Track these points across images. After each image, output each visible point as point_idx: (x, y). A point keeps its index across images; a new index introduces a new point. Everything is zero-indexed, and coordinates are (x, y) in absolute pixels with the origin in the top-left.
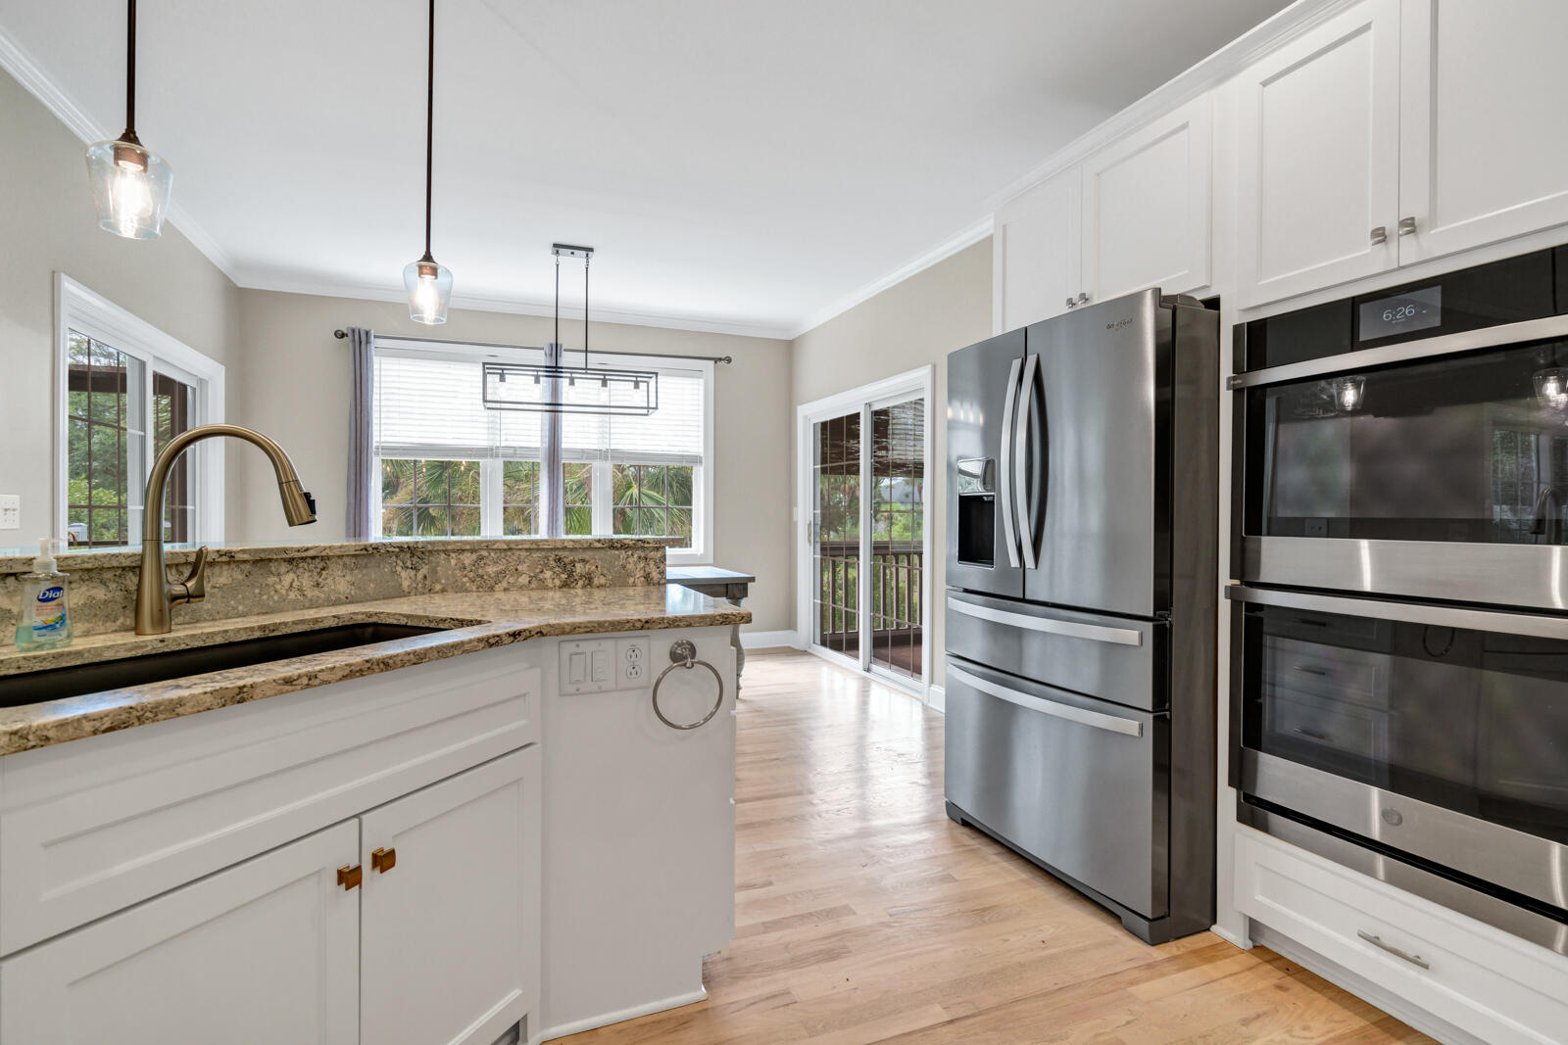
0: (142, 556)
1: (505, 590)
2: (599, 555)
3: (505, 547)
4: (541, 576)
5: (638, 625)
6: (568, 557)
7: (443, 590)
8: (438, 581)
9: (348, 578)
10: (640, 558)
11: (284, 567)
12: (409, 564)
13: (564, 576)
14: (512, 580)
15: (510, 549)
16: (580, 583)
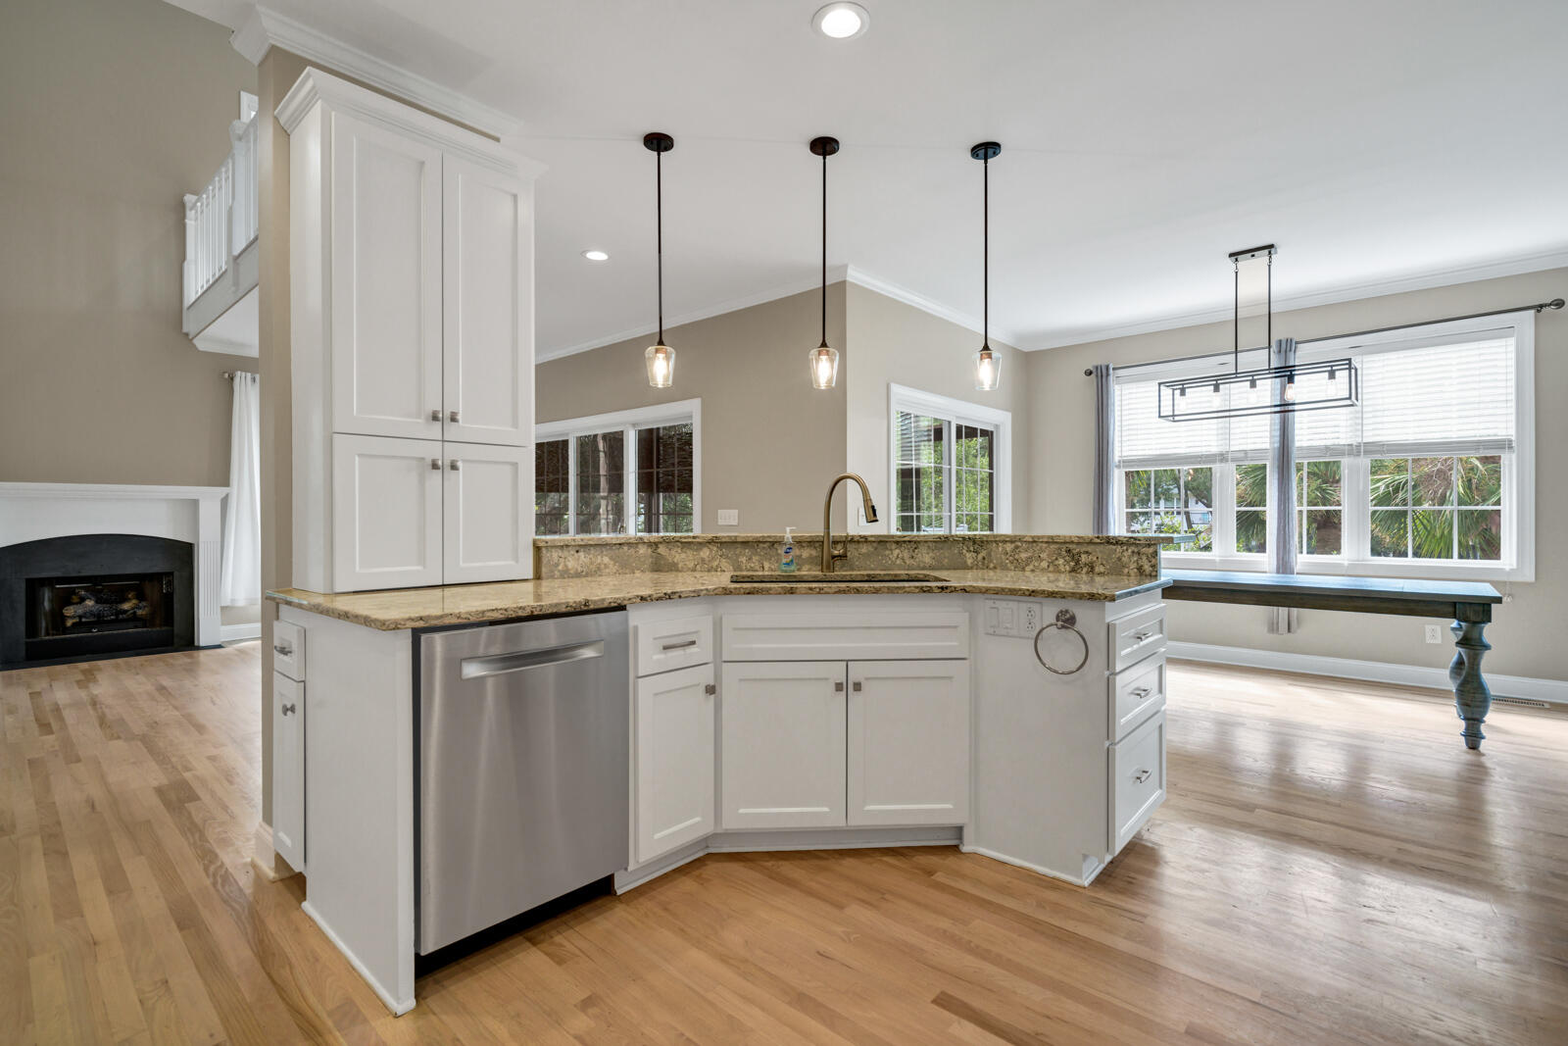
0: (823, 537)
1: (1033, 571)
2: (1099, 548)
3: (1031, 540)
4: (1057, 562)
6: (1076, 549)
7: (995, 568)
8: (991, 561)
9: (931, 554)
10: (1133, 552)
11: (894, 546)
12: (972, 549)
13: (1072, 564)
14: (1036, 564)
15: (1035, 542)
16: (1085, 570)
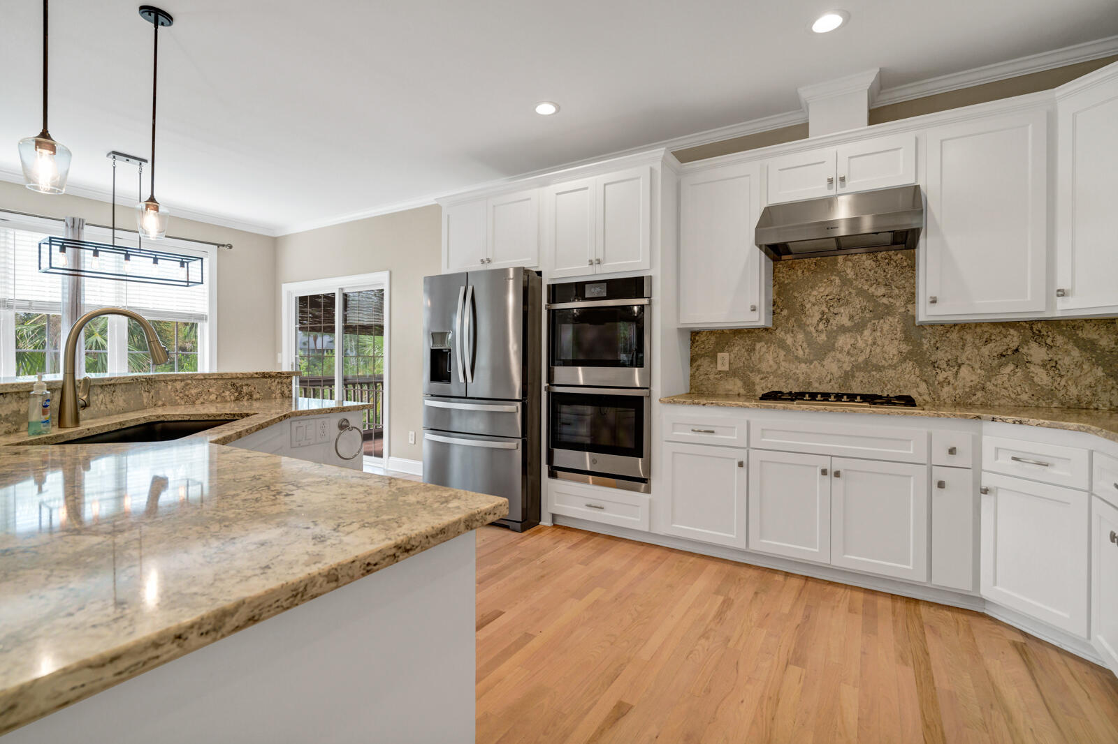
1: (202, 403)
2: (256, 381)
3: (202, 378)
4: (223, 394)
5: (328, 411)
6: (239, 383)
7: (164, 405)
8: (160, 399)
10: (278, 382)
13: (236, 394)
14: (206, 397)
15: (205, 379)
16: (246, 398)
